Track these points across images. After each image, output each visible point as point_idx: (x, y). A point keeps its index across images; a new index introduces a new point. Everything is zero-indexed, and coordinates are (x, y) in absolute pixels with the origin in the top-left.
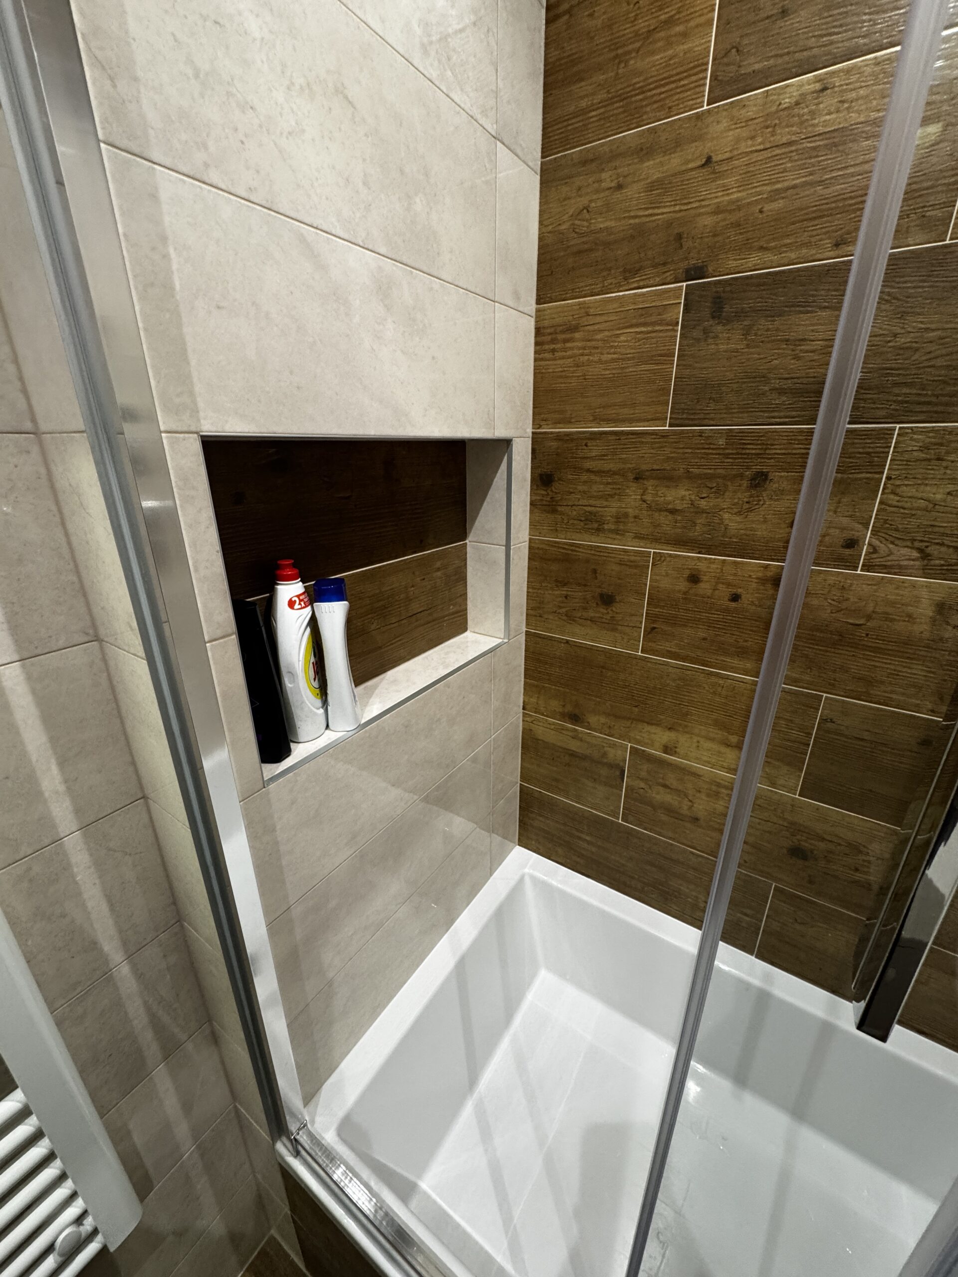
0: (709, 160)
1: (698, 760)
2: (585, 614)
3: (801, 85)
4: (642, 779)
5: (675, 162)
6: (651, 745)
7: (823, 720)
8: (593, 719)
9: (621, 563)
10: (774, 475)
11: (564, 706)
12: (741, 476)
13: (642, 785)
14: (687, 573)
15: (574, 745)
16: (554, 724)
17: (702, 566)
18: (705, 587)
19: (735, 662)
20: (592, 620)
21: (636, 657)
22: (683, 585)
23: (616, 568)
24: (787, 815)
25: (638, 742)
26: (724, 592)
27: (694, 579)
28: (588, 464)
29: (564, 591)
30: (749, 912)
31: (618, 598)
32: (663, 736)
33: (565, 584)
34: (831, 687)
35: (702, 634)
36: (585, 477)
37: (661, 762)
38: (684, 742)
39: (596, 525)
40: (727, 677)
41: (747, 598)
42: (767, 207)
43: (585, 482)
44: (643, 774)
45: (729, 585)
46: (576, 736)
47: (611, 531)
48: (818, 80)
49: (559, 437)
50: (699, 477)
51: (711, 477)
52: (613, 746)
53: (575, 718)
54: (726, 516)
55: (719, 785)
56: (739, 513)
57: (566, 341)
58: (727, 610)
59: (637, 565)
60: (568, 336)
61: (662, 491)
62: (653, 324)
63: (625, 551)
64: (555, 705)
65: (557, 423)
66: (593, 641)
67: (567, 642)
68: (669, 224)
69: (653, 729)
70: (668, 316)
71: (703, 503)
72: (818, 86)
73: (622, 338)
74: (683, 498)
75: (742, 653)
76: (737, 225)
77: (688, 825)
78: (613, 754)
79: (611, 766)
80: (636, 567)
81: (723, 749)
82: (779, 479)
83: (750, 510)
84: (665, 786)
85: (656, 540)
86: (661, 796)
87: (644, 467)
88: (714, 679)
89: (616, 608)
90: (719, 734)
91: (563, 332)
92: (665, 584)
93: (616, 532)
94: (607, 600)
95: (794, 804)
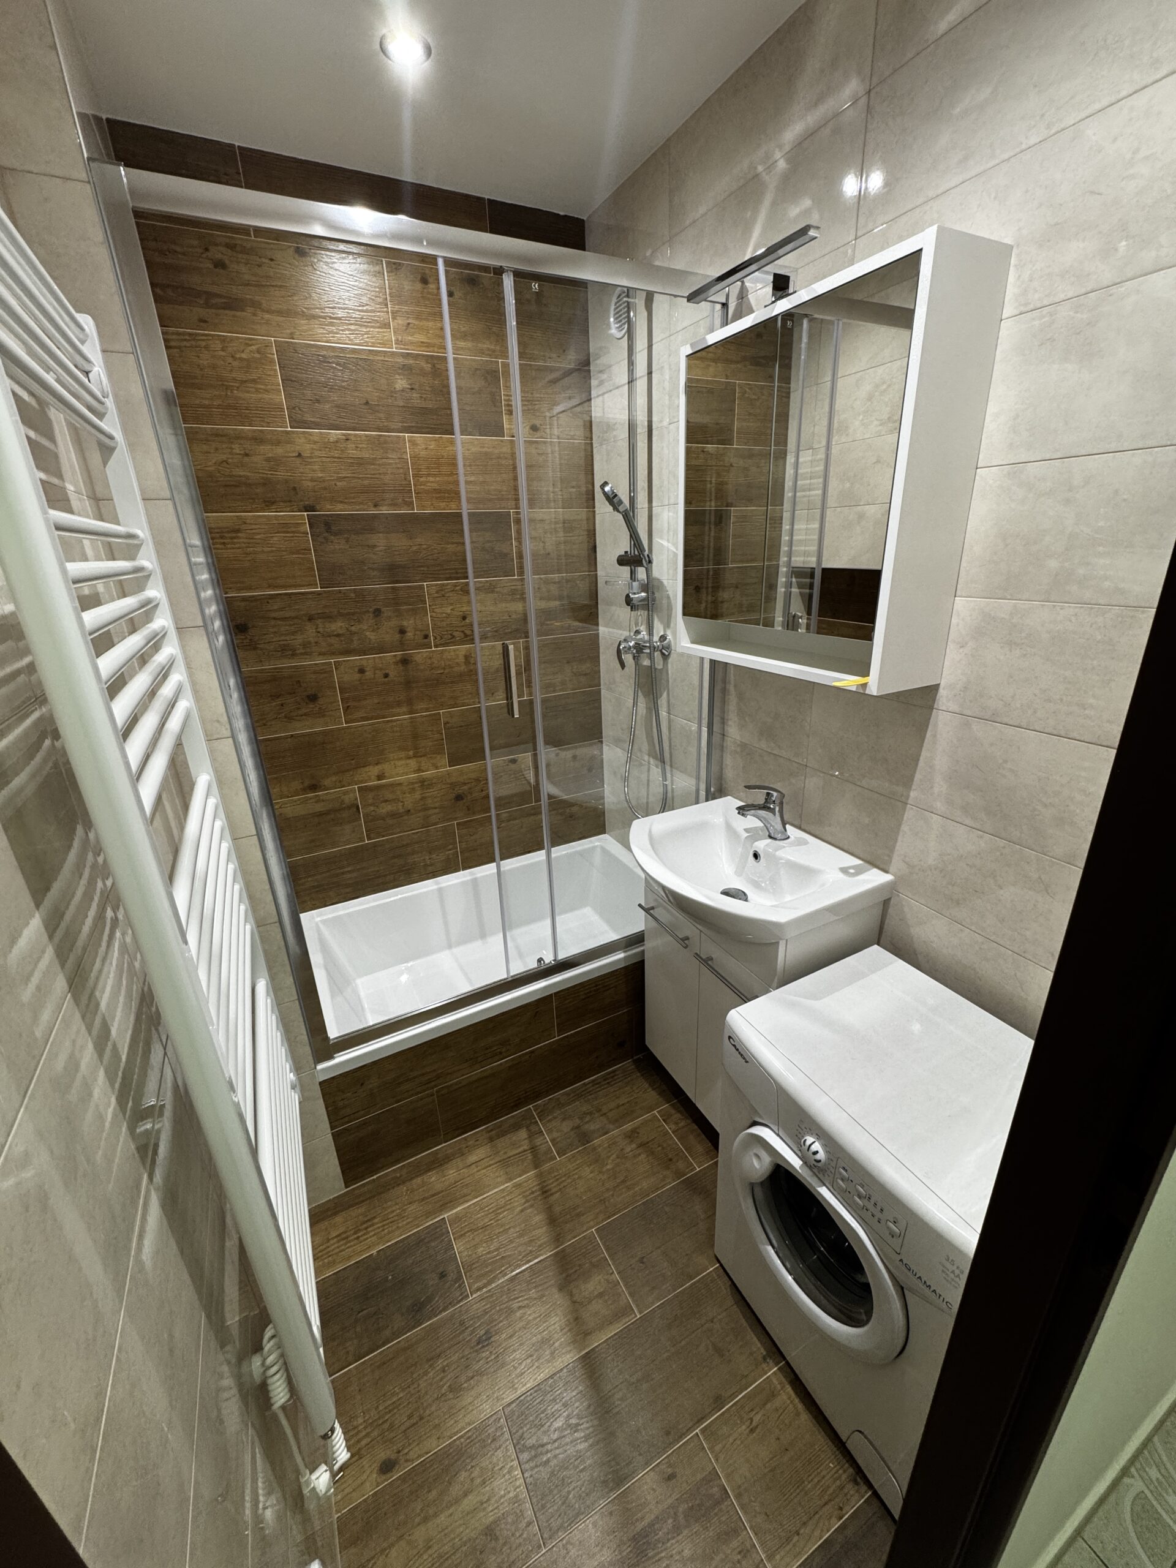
0: (300, 455)
1: (398, 775)
2: (300, 712)
3: (336, 435)
4: (371, 805)
5: (279, 451)
6: (370, 780)
7: (445, 724)
8: (327, 782)
9: (315, 672)
10: (383, 609)
11: (302, 783)
12: (368, 612)
13: (372, 808)
14: (356, 670)
15: (319, 808)
16: (299, 800)
17: (364, 663)
18: (369, 674)
19: (398, 710)
20: (305, 715)
21: (343, 728)
22: (357, 676)
23: (313, 676)
24: (448, 781)
25: (362, 782)
26: (379, 674)
27: (362, 671)
28: (274, 615)
29: (278, 702)
30: (451, 847)
31: (319, 695)
32: (374, 770)
33: (278, 697)
34: (442, 706)
35: (376, 701)
36: (273, 622)
37: (378, 788)
38: (386, 767)
39: (290, 652)
40: (398, 720)
41: (392, 674)
42: (338, 484)
43: (274, 626)
44: (370, 801)
45: (381, 669)
46: (318, 800)
47: (302, 654)
48: (344, 435)
49: (244, 599)
50: (348, 614)
51: (353, 614)
52: (345, 793)
53: (314, 788)
54: (368, 633)
55: (413, 783)
56: (373, 631)
57: (232, 538)
58: (384, 684)
59: (326, 671)
60: (234, 535)
61: (327, 625)
62: (293, 532)
63: (316, 664)
64: (296, 785)
65: (239, 590)
66: (311, 728)
67: (292, 736)
68: (287, 481)
69: (367, 769)
70: (302, 529)
71: (353, 628)
72: (344, 437)
73: (275, 539)
74: (341, 627)
75: (399, 704)
76: (325, 489)
77: (406, 817)
78: (347, 799)
79: (349, 808)
80: (325, 672)
81: (408, 761)
82: (387, 612)
83: (378, 628)
84: (386, 801)
85: (333, 654)
86: (386, 809)
87: (313, 612)
88: (390, 724)
89: (321, 701)
90: (402, 754)
91: (228, 532)
92: (346, 678)
93: (306, 654)
94: (313, 698)
95: (449, 774)
